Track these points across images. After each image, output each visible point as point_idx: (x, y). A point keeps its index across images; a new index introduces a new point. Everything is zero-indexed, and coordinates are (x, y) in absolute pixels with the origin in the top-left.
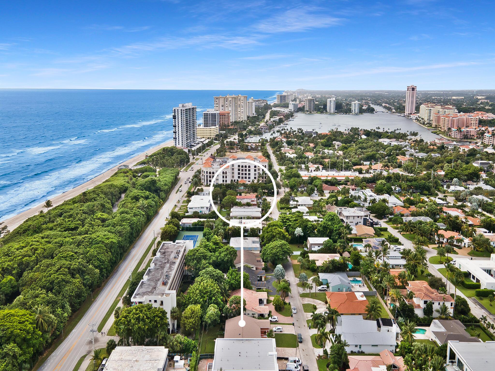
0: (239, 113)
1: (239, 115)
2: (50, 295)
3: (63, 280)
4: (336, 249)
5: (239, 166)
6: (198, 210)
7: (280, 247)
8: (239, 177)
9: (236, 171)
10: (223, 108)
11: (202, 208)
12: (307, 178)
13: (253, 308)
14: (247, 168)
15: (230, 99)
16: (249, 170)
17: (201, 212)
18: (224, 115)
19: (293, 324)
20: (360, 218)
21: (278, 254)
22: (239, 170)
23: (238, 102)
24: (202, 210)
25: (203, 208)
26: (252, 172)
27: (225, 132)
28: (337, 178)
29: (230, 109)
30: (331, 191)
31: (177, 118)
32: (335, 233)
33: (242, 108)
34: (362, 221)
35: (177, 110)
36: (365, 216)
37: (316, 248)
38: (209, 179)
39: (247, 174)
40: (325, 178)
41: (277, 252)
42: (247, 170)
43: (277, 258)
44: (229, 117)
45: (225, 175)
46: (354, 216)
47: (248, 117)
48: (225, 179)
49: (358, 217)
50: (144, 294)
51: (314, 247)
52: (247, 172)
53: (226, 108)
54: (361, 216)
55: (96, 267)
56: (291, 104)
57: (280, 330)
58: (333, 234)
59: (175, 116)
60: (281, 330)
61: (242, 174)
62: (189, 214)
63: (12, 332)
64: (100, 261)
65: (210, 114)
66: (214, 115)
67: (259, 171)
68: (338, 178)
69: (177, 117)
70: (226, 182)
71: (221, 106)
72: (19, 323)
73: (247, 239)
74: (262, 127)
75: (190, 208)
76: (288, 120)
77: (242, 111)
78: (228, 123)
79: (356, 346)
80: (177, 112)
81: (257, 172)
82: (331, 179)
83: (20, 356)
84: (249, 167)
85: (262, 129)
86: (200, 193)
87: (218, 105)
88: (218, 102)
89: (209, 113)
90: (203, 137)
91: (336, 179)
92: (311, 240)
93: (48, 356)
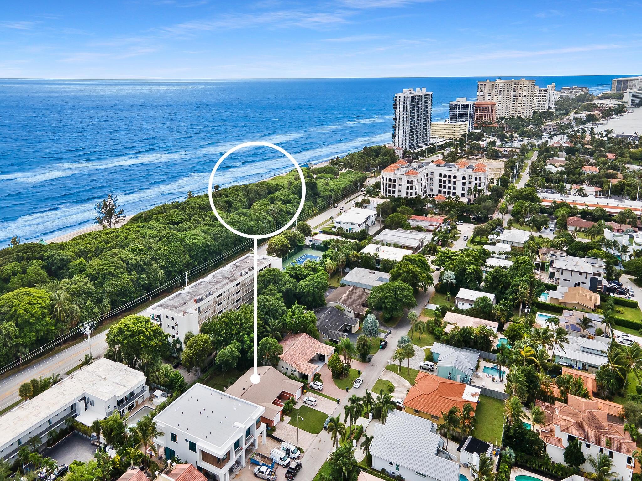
0: (519, 105)
1: (519, 109)
2: (90, 285)
3: (110, 273)
4: (495, 314)
5: (441, 175)
6: (345, 227)
7: (392, 290)
8: (440, 192)
9: (436, 183)
10: (489, 97)
11: (352, 224)
12: (549, 204)
13: (295, 363)
14: (452, 180)
15: (502, 84)
16: (455, 183)
17: (351, 229)
18: (486, 108)
19: (338, 402)
20: (584, 275)
21: (386, 301)
22: (440, 181)
23: (519, 89)
24: (352, 227)
25: (354, 224)
26: (459, 186)
27: (479, 131)
28: (605, 209)
29: (500, 99)
30: (583, 229)
31: (398, 108)
32: (510, 290)
33: (524, 99)
34: (588, 281)
35: (398, 98)
36: (594, 274)
37: (465, 306)
38: (388, 189)
39: (452, 188)
40: (584, 207)
41: (386, 297)
42: (452, 182)
43: (383, 306)
44: (493, 111)
45: (410, 185)
46: (572, 271)
47: (535, 112)
48: (409, 191)
49: (581, 273)
50: (168, 307)
51: (463, 304)
52: (452, 185)
53: (495, 98)
54: (587, 274)
55: (162, 268)
56: (628, 93)
57: (311, 403)
58: (507, 292)
59: (396, 105)
60: (313, 403)
61: (445, 187)
62: (334, 230)
63: (16, 311)
64: (169, 262)
65: (459, 105)
66: (465, 107)
67: (470, 186)
68: (607, 210)
69: (398, 106)
70: (411, 195)
71: (486, 95)
72: (28, 303)
73: (374, 273)
74: (547, 127)
75: (337, 223)
76: (610, 117)
77: (524, 102)
78: (490, 119)
79: (391, 464)
80: (398, 100)
81: (466, 187)
82: (593, 210)
83: (16, 337)
84: (455, 177)
85: (546, 129)
86: (365, 205)
87: (482, 94)
88: (483, 88)
89: (458, 103)
90: (443, 137)
91: (602, 211)
92: (463, 293)
93: (65, 349)
